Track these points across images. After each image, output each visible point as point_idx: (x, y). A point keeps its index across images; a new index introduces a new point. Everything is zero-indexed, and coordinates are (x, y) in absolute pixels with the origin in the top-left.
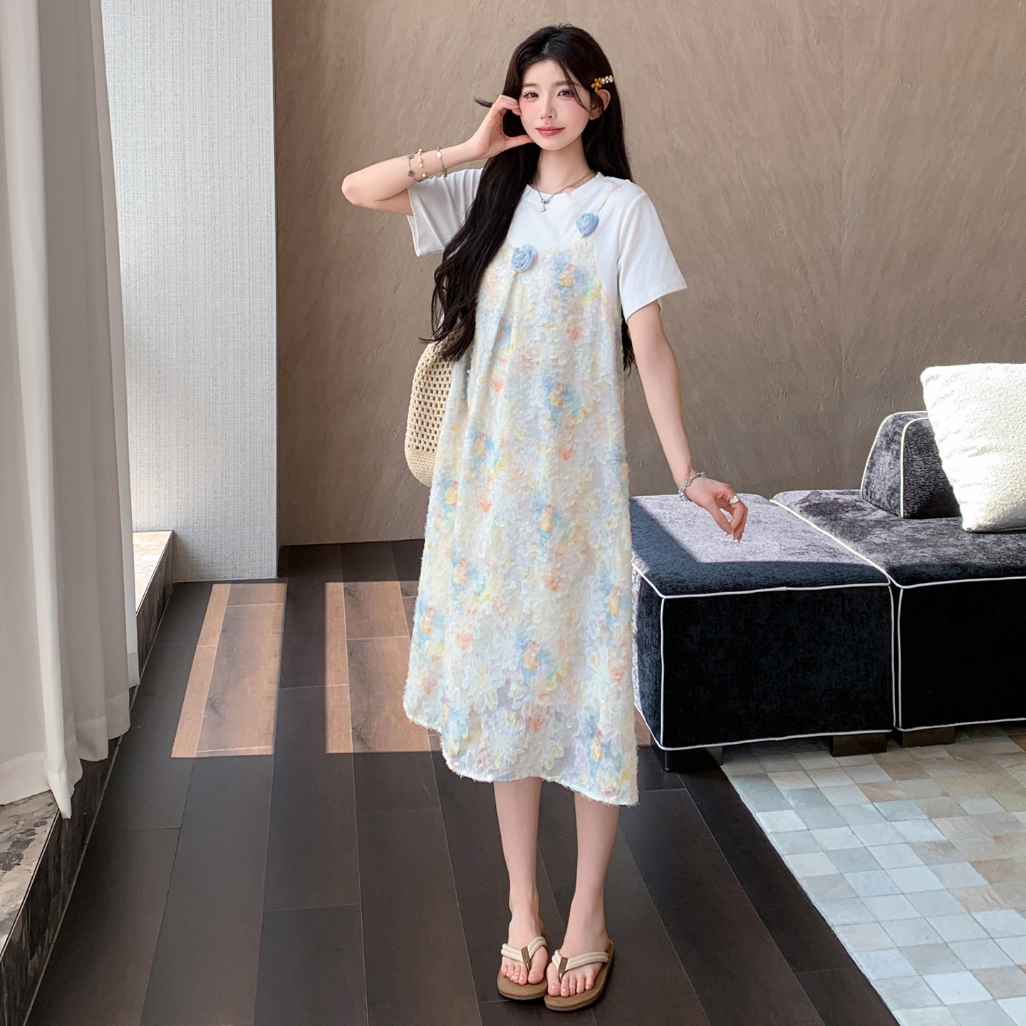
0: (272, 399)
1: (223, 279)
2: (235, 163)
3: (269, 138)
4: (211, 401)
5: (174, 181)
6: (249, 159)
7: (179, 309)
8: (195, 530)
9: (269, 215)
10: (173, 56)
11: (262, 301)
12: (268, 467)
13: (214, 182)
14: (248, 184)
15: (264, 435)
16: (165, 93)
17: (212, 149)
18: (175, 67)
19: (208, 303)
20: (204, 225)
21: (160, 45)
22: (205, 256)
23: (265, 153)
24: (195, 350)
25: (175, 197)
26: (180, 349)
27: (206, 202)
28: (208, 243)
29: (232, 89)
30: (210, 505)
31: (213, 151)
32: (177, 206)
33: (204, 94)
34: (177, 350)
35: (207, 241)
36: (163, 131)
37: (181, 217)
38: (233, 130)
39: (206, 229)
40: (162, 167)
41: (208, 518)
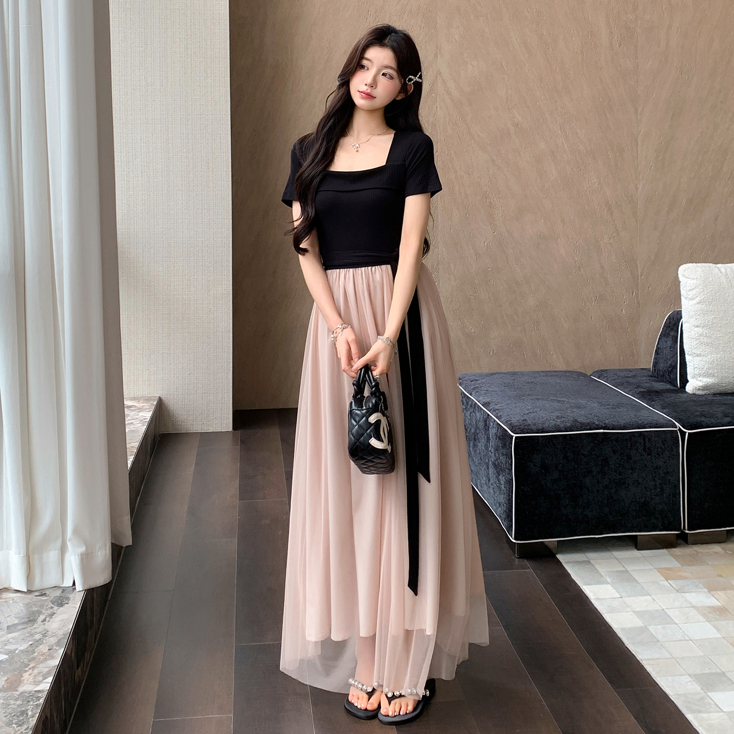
0: (229, 301)
1: (195, 215)
2: (203, 133)
3: (227, 116)
4: (187, 302)
5: (161, 146)
6: (214, 130)
7: (164, 237)
8: (175, 396)
9: (227, 170)
10: (160, 57)
11: (222, 231)
12: (226, 351)
13: (188, 147)
14: (212, 148)
15: (223, 327)
16: (155, 84)
17: (187, 123)
18: (161, 65)
19: (184, 232)
20: (182, 177)
21: (151, 50)
22: (182, 199)
23: (224, 126)
24: (176, 265)
25: (161, 158)
26: (164, 265)
27: (183, 161)
28: (185, 190)
29: (202, 81)
30: (185, 379)
31: (188, 125)
32: (163, 163)
33: (182, 84)
34: (163, 266)
35: (183, 189)
36: (153, 111)
37: (166, 172)
38: (202, 109)
39: (183, 180)
40: (152, 136)
41: (184, 388)
